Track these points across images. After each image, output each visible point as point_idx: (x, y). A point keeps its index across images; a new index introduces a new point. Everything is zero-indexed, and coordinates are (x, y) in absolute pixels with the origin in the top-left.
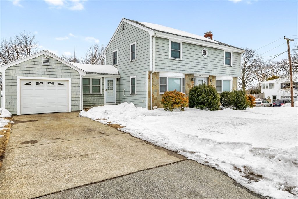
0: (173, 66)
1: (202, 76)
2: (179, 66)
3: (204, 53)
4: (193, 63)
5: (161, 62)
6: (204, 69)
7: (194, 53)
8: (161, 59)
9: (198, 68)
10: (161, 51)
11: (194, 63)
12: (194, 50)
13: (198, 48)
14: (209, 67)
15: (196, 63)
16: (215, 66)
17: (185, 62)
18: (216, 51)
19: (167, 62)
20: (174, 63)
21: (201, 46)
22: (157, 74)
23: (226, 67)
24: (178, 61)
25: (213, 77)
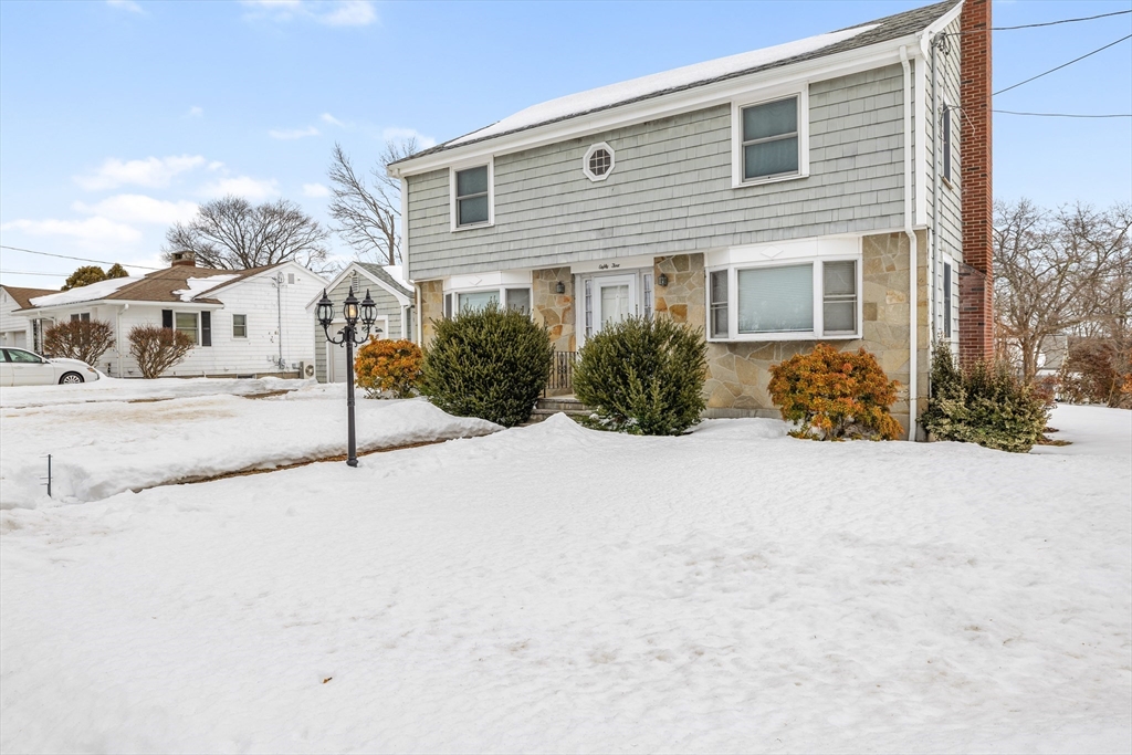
0: (464, 252)
1: (614, 266)
2: (485, 249)
3: (600, 162)
4: (538, 223)
5: (428, 248)
6: (593, 235)
7: (546, 181)
8: (427, 240)
9: (566, 239)
10: (429, 213)
11: (546, 223)
12: (545, 171)
13: (562, 157)
14: (623, 221)
15: (552, 221)
16: (665, 205)
17: (506, 228)
18: (671, 132)
19: (445, 246)
20: (467, 243)
21: (579, 140)
22: (436, 286)
23: (750, 193)
24: (480, 233)
25: (681, 260)
